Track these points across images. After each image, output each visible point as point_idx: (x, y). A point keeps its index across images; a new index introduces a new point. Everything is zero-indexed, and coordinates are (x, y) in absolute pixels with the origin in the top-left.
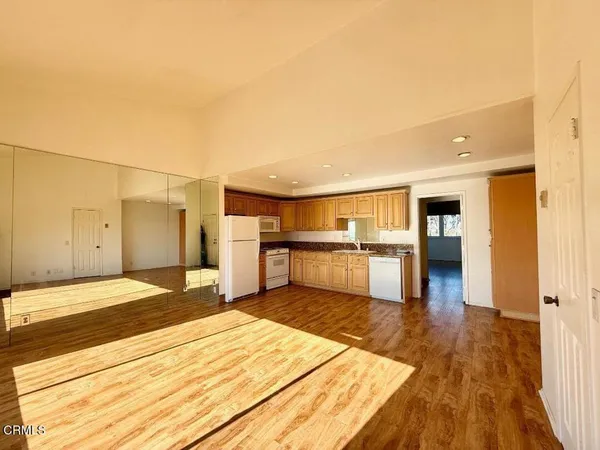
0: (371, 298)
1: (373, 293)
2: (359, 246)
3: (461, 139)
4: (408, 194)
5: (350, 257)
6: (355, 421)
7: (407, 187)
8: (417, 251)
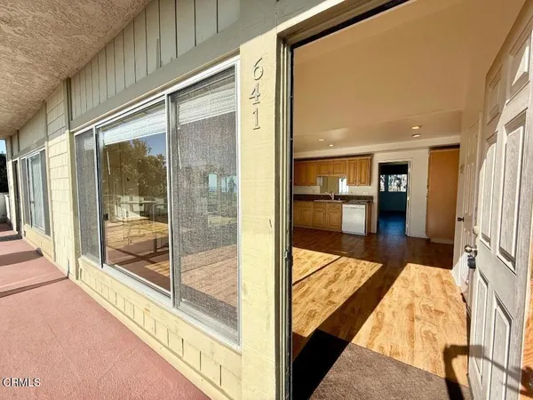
0: (342, 233)
1: (344, 229)
2: (333, 197)
3: (417, 128)
4: (371, 160)
5: (328, 205)
6: (360, 282)
7: (370, 155)
8: (375, 201)
